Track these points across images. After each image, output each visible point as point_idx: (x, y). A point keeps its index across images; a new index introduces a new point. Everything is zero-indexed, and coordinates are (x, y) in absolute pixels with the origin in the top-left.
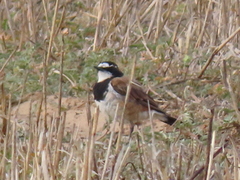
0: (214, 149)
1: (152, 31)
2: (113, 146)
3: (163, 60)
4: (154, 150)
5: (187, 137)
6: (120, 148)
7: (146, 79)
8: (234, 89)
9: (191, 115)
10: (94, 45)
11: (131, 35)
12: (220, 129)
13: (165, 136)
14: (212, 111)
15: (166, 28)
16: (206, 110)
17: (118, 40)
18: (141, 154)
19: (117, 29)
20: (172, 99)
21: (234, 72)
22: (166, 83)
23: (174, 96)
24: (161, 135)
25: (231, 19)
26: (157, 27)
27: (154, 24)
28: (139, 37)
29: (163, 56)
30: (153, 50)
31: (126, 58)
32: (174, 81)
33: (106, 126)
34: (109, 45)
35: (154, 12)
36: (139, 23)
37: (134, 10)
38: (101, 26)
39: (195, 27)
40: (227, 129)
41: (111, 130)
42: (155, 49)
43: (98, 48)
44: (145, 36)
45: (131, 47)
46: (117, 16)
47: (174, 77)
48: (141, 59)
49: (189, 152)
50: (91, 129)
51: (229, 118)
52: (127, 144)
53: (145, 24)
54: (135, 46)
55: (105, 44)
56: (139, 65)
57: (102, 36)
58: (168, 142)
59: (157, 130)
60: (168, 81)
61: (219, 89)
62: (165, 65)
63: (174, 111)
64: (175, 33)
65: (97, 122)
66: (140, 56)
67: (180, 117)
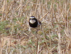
0: (38, 51)
1: (19, 15)
2: (8, 50)
3: (23, 24)
5: (31, 47)
6: (10, 51)
9: (32, 40)
10: (2, 19)
11: (13, 16)
12: (40, 44)
13: (24, 47)
14: (38, 39)
16: (36, 39)
17: (9, 17)
18: (17, 53)
19: (9, 14)
20: (26, 35)
21: (44, 27)
22: (24, 31)
23: (26, 34)
24: (23, 46)
25: (43, 10)
28: (15, 17)
29: (23, 22)
30: (20, 21)
31: (12, 23)
33: (6, 44)
34: (6, 19)
35: (20, 9)
36: (15, 12)
38: (4, 13)
39: (32, 13)
40: (43, 44)
41: (7, 45)
43: (3, 20)
44: (17, 16)
45: (13, 20)
47: (26, 29)
49: (31, 52)
50: (1, 45)
51: (43, 41)
53: (17, 12)
55: (5, 19)
56: (15, 25)
57: (4, 16)
58: (25, 49)
59: (21, 45)
60: (24, 30)
61: (40, 32)
63: (26, 39)
64: (26, 15)
65: (3, 43)
66: (16, 22)
67: (28, 41)
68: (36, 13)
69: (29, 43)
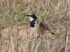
0: (67, 42)
1: (47, 5)
2: (35, 41)
3: (51, 14)
4: (48, 42)
5: (59, 38)
7: (45, 20)
9: (60, 31)
11: (40, 6)
12: (69, 35)
13: (52, 38)
14: (67, 30)
15: (51, 3)
16: (65, 29)
17: (36, 8)
18: (44, 44)
19: (36, 4)
23: (54, 25)
24: (51, 38)
27: (48, 2)
28: (43, 7)
29: (51, 12)
31: (39, 13)
32: (54, 20)
33: (33, 35)
34: (33, 9)
36: (42, 2)
38: (31, 3)
39: (61, 3)
42: (48, 10)
43: (30, 10)
44: (45, 6)
45: (40, 10)
47: (54, 19)
48: (44, 14)
49: (59, 43)
52: (40, 40)
53: (45, 2)
54: (41, 9)
55: (32, 9)
57: (31, 6)
59: (49, 36)
60: (52, 20)
61: (69, 23)
62: (51, 15)
63: (54, 30)
64: (54, 5)
65: (30, 34)
66: (43, 13)
67: (57, 32)
69: (57, 34)
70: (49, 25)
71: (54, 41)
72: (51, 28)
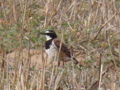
1: (72, 17)
2: (54, 72)
3: (77, 31)
4: (74, 73)
5: (90, 67)
6: (58, 73)
7: (69, 40)
8: (111, 45)
9: (91, 57)
10: (45, 24)
11: (62, 20)
12: (105, 63)
13: (79, 67)
14: (101, 55)
15: (78, 16)
16: (98, 54)
17: (56, 22)
18: (68, 76)
19: (56, 17)
20: (82, 49)
21: (111, 36)
22: (79, 42)
23: (83, 48)
24: (77, 66)
25: (109, 11)
26: (74, 15)
27: (73, 14)
28: (66, 20)
29: (77, 29)
31: (60, 30)
32: (83, 41)
33: (51, 63)
34: (52, 24)
35: (73, 8)
36: (66, 14)
37: (64, 8)
39: (92, 15)
40: (108, 63)
41: (53, 64)
42: (73, 26)
43: (47, 26)
44: (69, 20)
45: (62, 25)
46: (55, 10)
47: (83, 39)
48: (67, 31)
49: (90, 74)
50: (44, 64)
51: (109, 58)
52: (61, 71)
53: (69, 14)
54: (64, 24)
55: (50, 24)
56: (66, 33)
57: (49, 20)
58: (80, 70)
60: (80, 41)
61: (104, 44)
62: (78, 33)
63: (83, 55)
64: (83, 18)
65: (47, 61)
66: (66, 29)
67: (86, 58)
68: (98, 14)
69: (87, 61)
70: (74, 48)
71: (82, 71)
72: (78, 53)
